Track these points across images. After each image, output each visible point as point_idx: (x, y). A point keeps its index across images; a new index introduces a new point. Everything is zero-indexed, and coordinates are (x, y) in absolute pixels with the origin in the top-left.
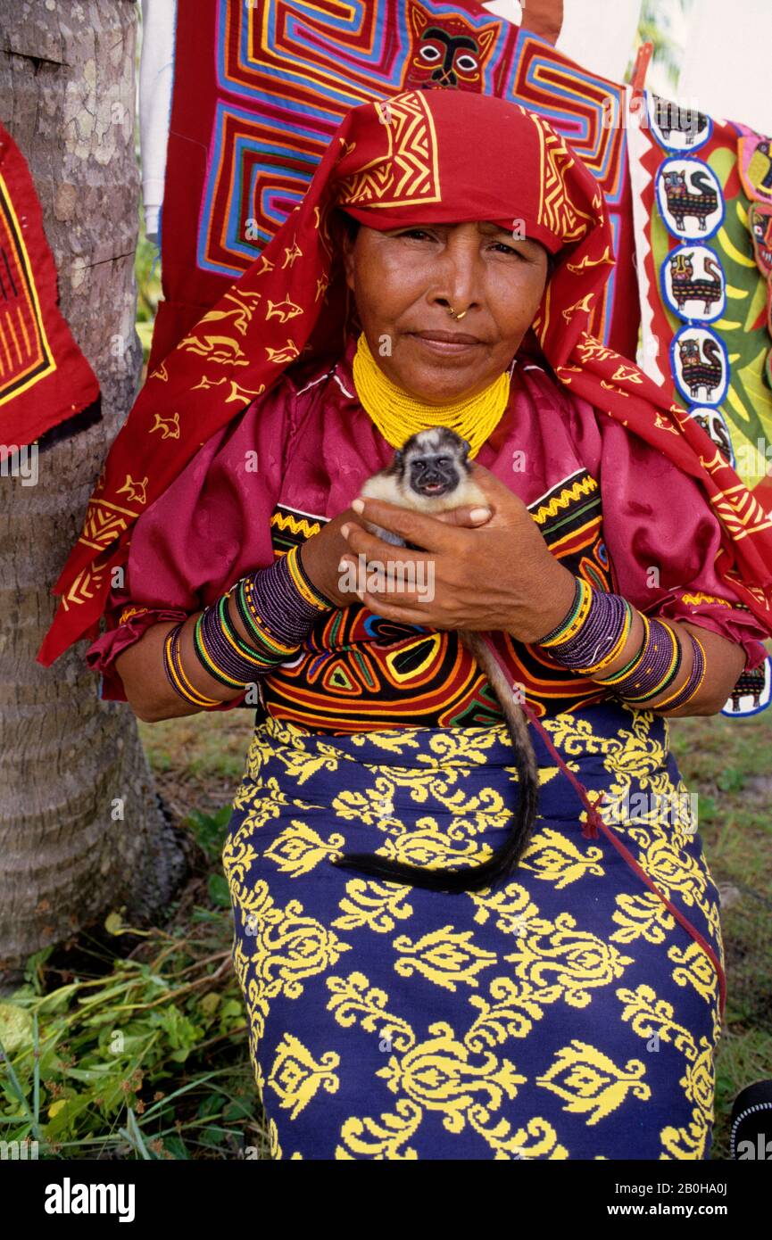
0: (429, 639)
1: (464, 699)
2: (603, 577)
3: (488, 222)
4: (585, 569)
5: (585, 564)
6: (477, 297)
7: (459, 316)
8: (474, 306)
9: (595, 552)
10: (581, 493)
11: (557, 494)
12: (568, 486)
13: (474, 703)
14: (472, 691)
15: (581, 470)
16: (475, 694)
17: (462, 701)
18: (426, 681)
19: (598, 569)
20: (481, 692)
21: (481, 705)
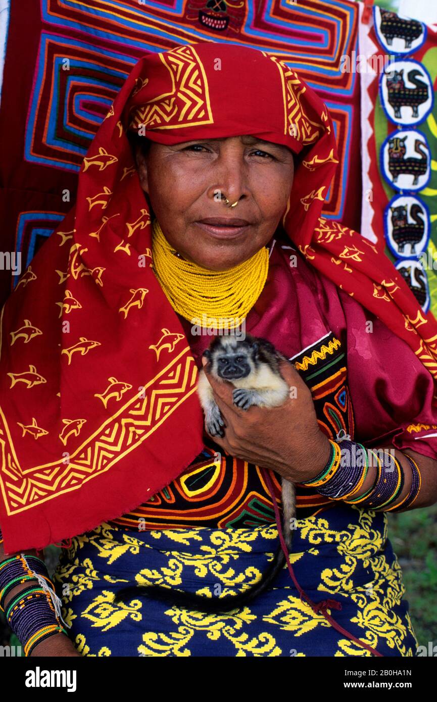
0: (211, 465)
1: (237, 509)
2: (341, 417)
3: (249, 135)
4: (328, 411)
5: (327, 407)
6: (245, 191)
7: (233, 206)
8: (243, 197)
9: (335, 398)
10: (327, 353)
11: (308, 354)
12: (317, 348)
13: (244, 512)
14: (243, 504)
15: (328, 335)
16: (245, 506)
17: (235, 511)
18: (209, 496)
19: (338, 411)
20: (249, 505)
21: (249, 514)
